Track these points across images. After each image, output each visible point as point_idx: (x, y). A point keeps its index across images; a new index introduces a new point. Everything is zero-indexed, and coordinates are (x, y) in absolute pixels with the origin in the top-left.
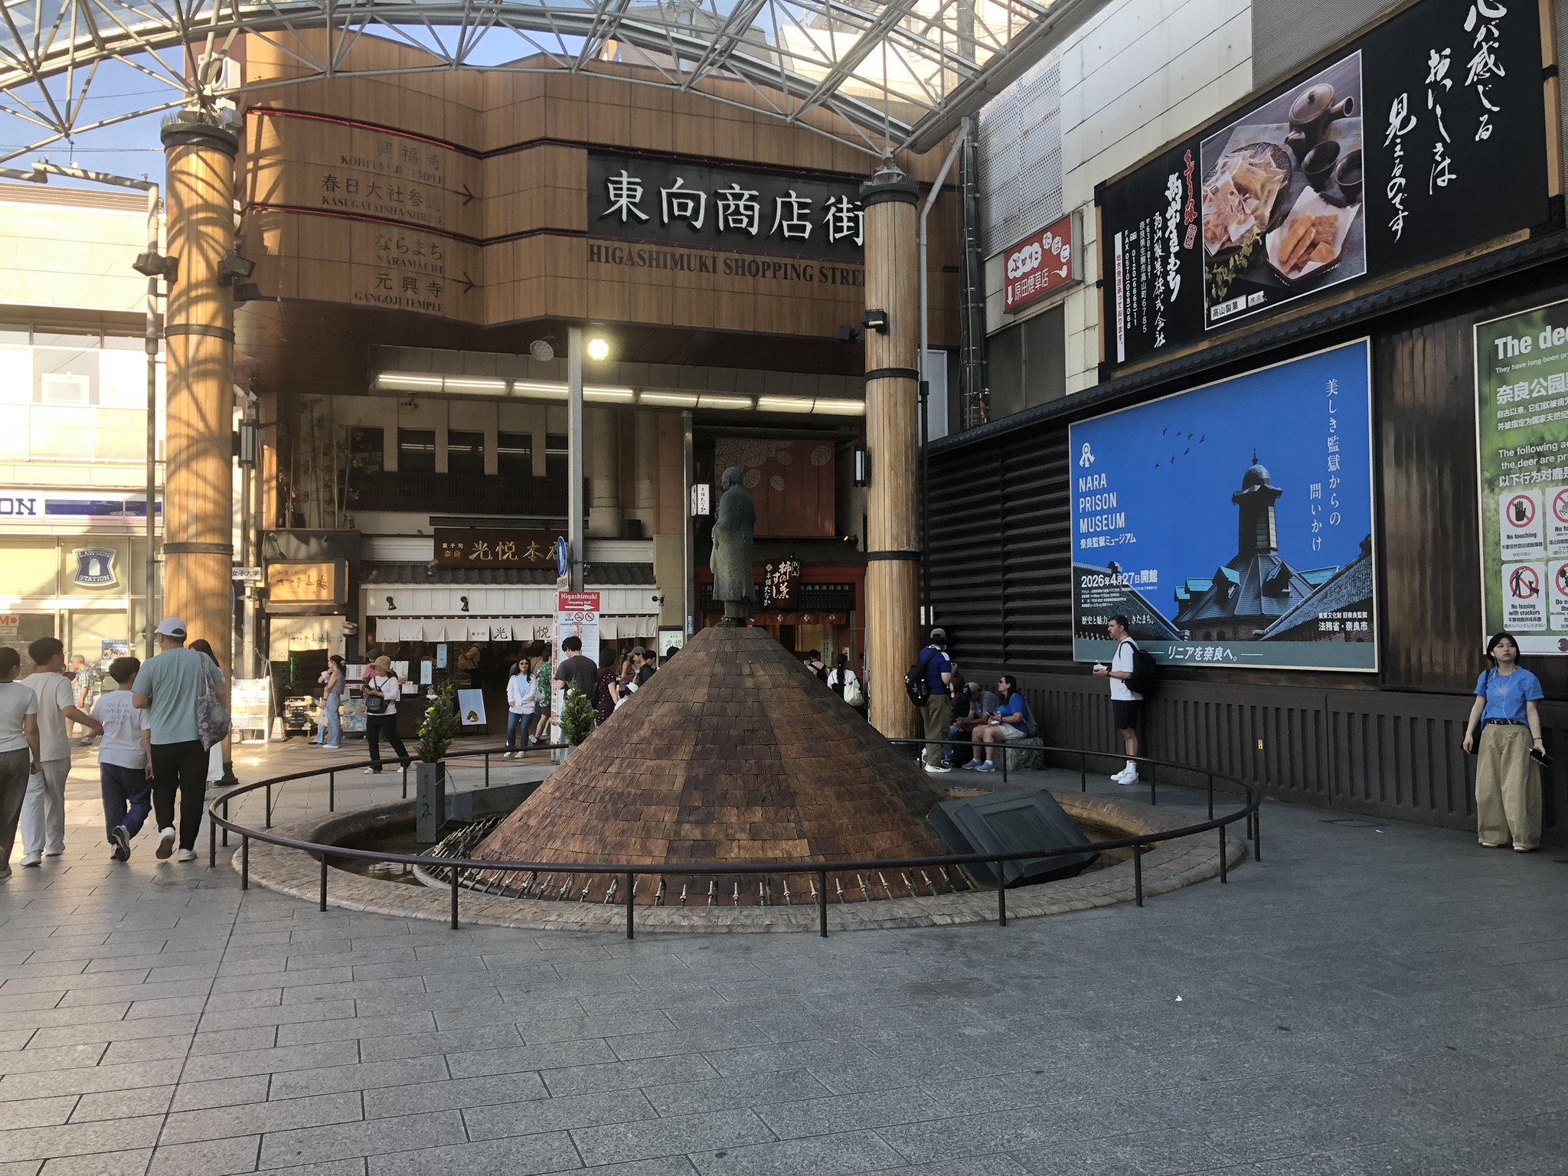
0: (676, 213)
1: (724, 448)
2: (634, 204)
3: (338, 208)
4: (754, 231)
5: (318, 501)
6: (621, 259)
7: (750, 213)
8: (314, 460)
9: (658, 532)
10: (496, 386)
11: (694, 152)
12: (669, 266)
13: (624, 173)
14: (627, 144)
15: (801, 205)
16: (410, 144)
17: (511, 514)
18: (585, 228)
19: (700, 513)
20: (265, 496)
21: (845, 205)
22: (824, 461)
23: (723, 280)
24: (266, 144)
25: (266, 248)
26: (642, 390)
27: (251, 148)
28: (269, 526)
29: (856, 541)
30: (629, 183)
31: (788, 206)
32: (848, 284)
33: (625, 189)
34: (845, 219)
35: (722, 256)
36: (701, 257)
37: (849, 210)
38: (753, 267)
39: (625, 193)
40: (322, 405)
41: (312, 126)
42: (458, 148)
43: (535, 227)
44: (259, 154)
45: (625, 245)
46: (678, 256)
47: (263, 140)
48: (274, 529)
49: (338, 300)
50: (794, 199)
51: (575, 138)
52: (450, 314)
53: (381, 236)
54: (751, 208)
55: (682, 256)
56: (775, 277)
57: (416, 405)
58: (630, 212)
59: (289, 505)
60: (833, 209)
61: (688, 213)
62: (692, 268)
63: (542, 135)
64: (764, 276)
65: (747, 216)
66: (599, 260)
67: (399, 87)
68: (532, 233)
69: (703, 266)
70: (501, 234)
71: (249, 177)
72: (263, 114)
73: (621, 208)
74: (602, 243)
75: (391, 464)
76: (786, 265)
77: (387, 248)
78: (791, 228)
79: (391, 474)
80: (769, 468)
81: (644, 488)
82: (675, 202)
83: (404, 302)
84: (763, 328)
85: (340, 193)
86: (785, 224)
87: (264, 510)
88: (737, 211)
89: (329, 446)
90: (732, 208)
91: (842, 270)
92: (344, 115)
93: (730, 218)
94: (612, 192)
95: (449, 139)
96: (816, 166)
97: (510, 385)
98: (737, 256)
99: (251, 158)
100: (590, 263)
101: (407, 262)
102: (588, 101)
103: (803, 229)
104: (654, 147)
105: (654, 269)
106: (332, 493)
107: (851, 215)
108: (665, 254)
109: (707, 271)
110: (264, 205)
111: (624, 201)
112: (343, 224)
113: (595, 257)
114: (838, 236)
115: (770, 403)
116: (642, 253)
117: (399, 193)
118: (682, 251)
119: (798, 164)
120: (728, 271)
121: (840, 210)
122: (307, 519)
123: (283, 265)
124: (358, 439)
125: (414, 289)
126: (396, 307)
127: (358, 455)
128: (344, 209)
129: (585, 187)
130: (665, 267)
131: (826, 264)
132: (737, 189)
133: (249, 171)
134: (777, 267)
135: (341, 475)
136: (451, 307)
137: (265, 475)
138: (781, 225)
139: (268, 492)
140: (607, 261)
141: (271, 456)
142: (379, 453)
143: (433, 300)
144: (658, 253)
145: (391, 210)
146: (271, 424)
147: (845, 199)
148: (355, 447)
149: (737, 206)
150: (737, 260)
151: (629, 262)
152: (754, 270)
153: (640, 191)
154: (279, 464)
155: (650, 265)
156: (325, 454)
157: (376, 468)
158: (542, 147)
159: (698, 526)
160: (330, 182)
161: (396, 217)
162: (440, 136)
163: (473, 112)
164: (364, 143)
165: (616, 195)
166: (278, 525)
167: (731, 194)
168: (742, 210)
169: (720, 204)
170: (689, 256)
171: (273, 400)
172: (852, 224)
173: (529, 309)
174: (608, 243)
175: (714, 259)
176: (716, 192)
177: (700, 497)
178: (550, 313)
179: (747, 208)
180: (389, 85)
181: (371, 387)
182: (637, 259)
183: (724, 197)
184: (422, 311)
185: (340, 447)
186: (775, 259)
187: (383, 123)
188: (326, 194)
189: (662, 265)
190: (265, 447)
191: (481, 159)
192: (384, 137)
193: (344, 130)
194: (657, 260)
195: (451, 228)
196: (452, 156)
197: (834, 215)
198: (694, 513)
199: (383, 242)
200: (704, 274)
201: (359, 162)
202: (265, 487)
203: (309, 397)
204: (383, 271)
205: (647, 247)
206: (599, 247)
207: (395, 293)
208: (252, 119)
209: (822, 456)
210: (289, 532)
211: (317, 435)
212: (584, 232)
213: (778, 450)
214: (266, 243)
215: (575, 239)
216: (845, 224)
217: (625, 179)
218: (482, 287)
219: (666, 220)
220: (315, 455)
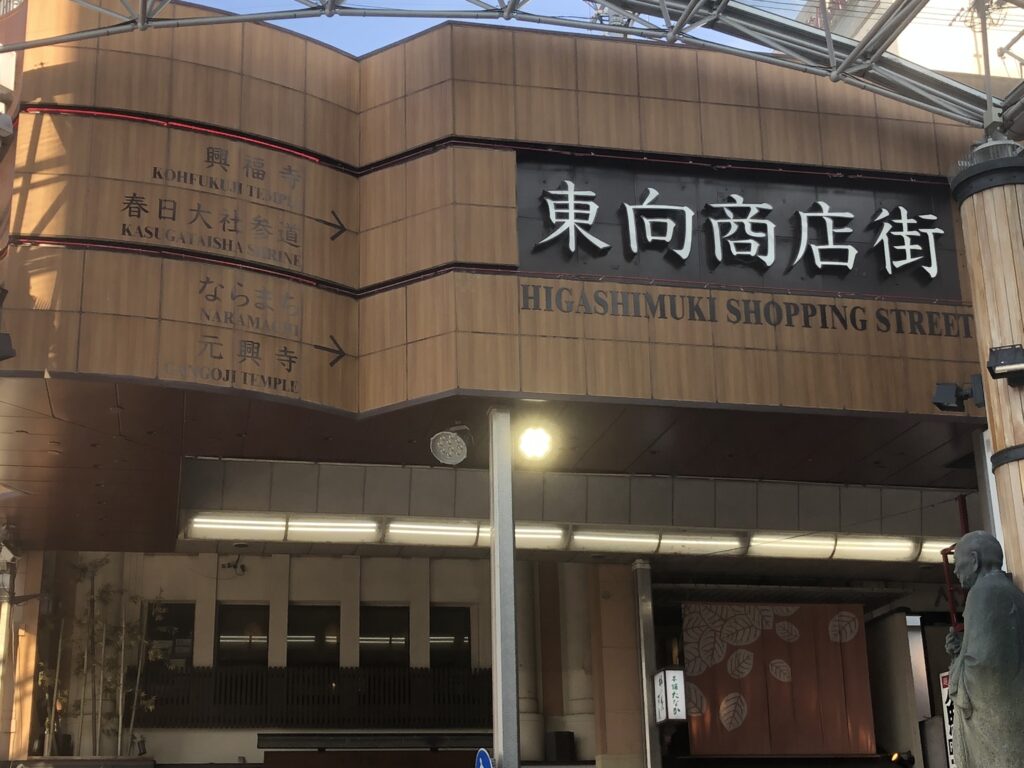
0: (650, 238)
1: (697, 617)
2: (587, 227)
3: (144, 241)
4: (769, 259)
5: (94, 714)
6: (570, 304)
7: (761, 235)
8: (92, 652)
9: (604, 751)
10: (361, 529)
11: (672, 150)
12: (643, 313)
13: (571, 185)
14: (573, 142)
15: (839, 222)
16: (255, 152)
17: (377, 727)
18: (513, 260)
19: (672, 716)
20: (16, 708)
21: (905, 221)
22: (849, 637)
23: (730, 332)
24: (44, 152)
25: (32, 299)
26: (576, 529)
27: (21, 158)
28: (19, 753)
29: (912, 761)
30: (577, 198)
31: (818, 225)
32: (923, 333)
33: (571, 206)
34: (907, 241)
35: (723, 297)
36: (691, 299)
37: (911, 227)
38: (773, 312)
39: (572, 211)
40: (106, 567)
41: (112, 128)
42: (324, 160)
43: (439, 263)
44: (33, 166)
45: (575, 285)
46: (655, 300)
47: (39, 148)
48: (25, 757)
49: (138, 373)
50: (826, 212)
51: (497, 135)
52: (309, 396)
53: (207, 281)
54: (763, 228)
55: (661, 298)
56: (807, 325)
57: (243, 567)
58: (580, 238)
59: (50, 720)
60: (887, 227)
61: (668, 238)
62: (679, 314)
63: (449, 132)
64: (790, 324)
65: (756, 239)
66: (537, 307)
67: (241, 74)
68: (435, 271)
69: (695, 311)
70: (388, 278)
71: (16, 199)
72: (43, 113)
73: (567, 232)
74: (542, 282)
75: (203, 656)
76: (823, 307)
77: (215, 297)
78: (825, 254)
79: (203, 672)
80: (766, 647)
81: (576, 684)
82: (647, 222)
83: (239, 377)
84: (795, 401)
85: (149, 220)
86: (816, 249)
87: (13, 729)
88: (741, 233)
89: (117, 629)
90: (734, 229)
91: (912, 313)
92: (161, 111)
93: (732, 243)
94: (553, 212)
95: (311, 148)
96: (856, 165)
97: (383, 527)
98: (745, 296)
99: (19, 172)
100: (523, 312)
101: (246, 320)
102: (515, 85)
103: (843, 255)
104: (614, 145)
105: (621, 319)
106: (114, 702)
107: (915, 233)
108: (636, 296)
109: (702, 318)
110: (35, 238)
111: (570, 224)
112: (150, 263)
113: (531, 303)
114: (898, 264)
115: (767, 545)
116: (601, 295)
117: (236, 220)
118: (661, 290)
119: (829, 163)
120: (734, 318)
121: (899, 227)
122: (76, 745)
123: (56, 323)
124: (159, 618)
125: (255, 357)
126: (228, 384)
127: (157, 644)
128: (153, 241)
129: (513, 202)
130: (637, 315)
131: (885, 305)
132: (739, 202)
133: (16, 191)
134: (809, 311)
135: (131, 674)
136: (310, 388)
137: (19, 673)
138: (809, 251)
139: (21, 699)
140: (549, 308)
141: (28, 647)
142: (189, 641)
143: (283, 375)
144: (625, 295)
145: (224, 244)
146: (35, 596)
147: (904, 212)
148: (153, 633)
149: (741, 226)
150: (747, 302)
151: (582, 309)
152: (777, 317)
153: (594, 208)
154: (40, 655)
155: (615, 314)
156: (108, 642)
157: (180, 663)
158: (450, 149)
159: (668, 739)
160: (135, 205)
161: (230, 254)
162: (297, 142)
163: (347, 111)
164: (187, 151)
165: (559, 216)
166: (31, 752)
167: (731, 209)
168: (748, 230)
169: (715, 223)
170: (673, 298)
171: (37, 561)
172: (918, 247)
173: (430, 381)
174: (550, 282)
175: (712, 300)
176: (708, 207)
177: (670, 691)
178: (464, 385)
179: (756, 227)
180: (227, 71)
181: (181, 536)
182: (593, 304)
183: (721, 214)
184: (267, 390)
185: (131, 630)
186: (806, 300)
187: (216, 122)
188: (128, 220)
189: (631, 310)
190: (21, 632)
191: (357, 176)
192: (216, 142)
193: (160, 132)
194: (625, 304)
195: (312, 270)
196: (314, 169)
197: (889, 234)
198: (661, 717)
199: (210, 289)
200: (698, 324)
201: (178, 176)
202: (17, 693)
203: (90, 556)
204: (210, 332)
205: (608, 286)
206: (536, 288)
207: (226, 364)
208: (26, 121)
209: (845, 626)
210: (47, 762)
211: (97, 613)
212: (514, 268)
213: (777, 619)
214: (33, 292)
215: (499, 278)
216: (908, 247)
217: (571, 192)
218: (358, 357)
219: (634, 247)
220: (93, 643)
